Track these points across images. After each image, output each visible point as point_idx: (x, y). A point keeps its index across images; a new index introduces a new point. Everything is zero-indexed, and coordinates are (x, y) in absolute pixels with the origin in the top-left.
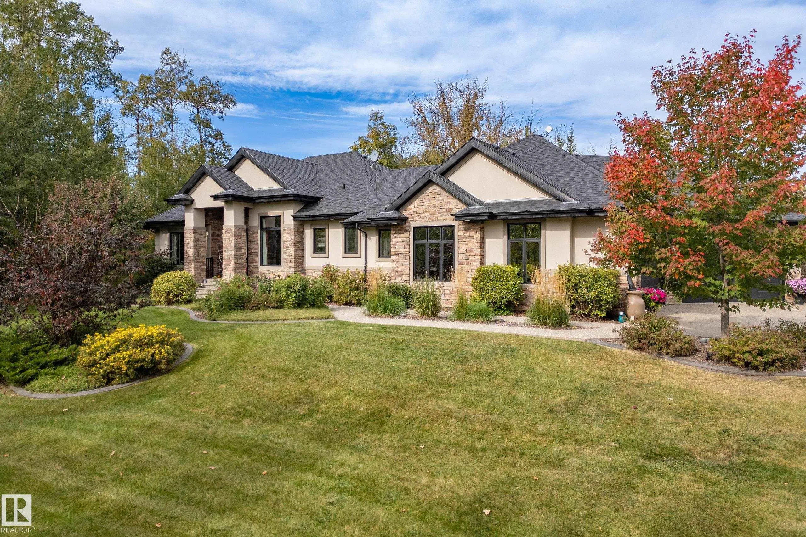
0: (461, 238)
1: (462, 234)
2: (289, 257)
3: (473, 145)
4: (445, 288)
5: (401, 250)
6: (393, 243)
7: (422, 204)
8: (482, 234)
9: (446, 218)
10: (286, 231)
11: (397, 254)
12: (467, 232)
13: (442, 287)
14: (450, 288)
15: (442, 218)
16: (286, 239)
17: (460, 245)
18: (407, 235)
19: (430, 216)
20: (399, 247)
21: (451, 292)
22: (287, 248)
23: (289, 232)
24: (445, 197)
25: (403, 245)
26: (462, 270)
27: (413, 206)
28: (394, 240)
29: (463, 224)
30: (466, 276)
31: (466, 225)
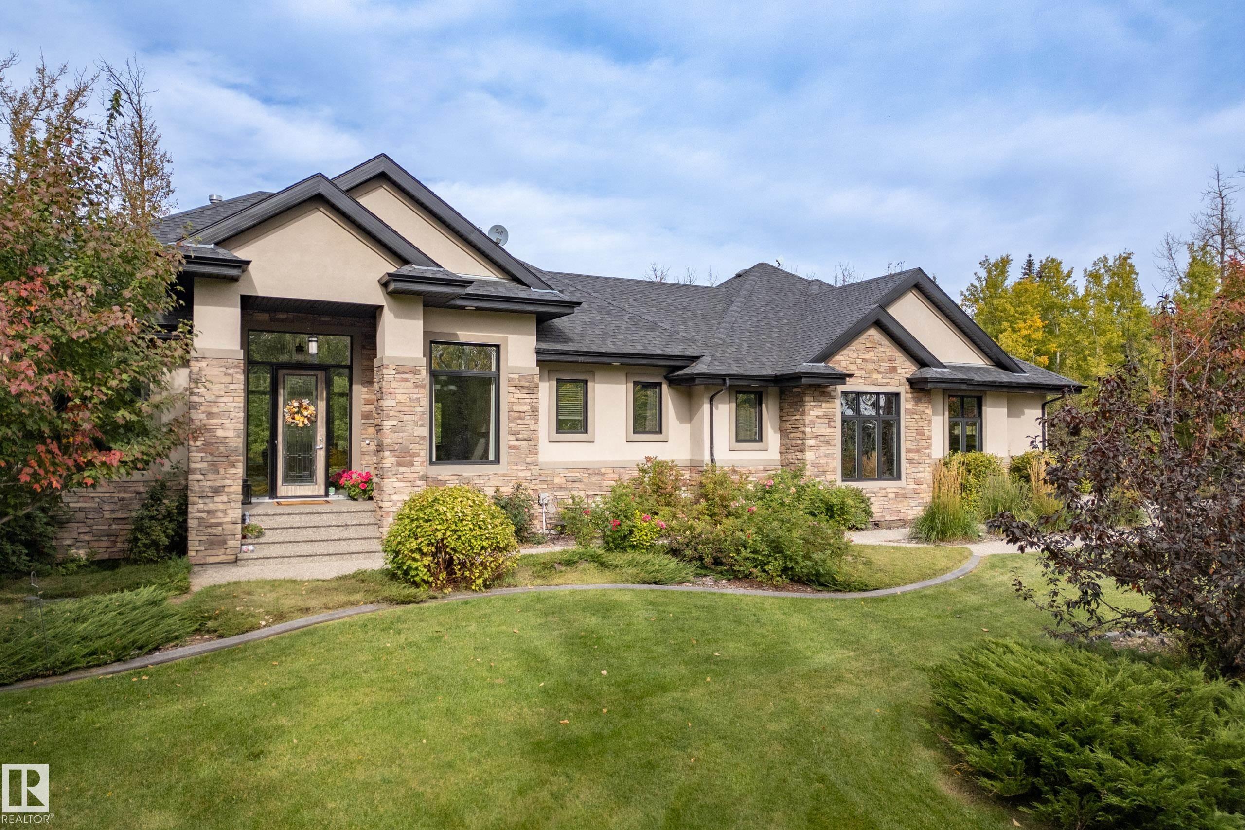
0: (909, 413)
1: (910, 406)
2: (524, 443)
3: (919, 278)
4: (888, 490)
5: (823, 430)
6: (809, 418)
7: (856, 355)
8: (933, 408)
9: (889, 380)
10: (517, 382)
11: (816, 437)
12: (916, 405)
13: (885, 489)
14: (895, 490)
15: (884, 380)
16: (516, 400)
17: (908, 424)
18: (832, 405)
19: (867, 376)
20: (820, 425)
21: (897, 495)
22: (519, 422)
23: (527, 384)
24: (888, 350)
25: (827, 421)
26: (910, 461)
27: (842, 358)
28: (812, 413)
29: (912, 393)
30: (916, 470)
31: (915, 395)
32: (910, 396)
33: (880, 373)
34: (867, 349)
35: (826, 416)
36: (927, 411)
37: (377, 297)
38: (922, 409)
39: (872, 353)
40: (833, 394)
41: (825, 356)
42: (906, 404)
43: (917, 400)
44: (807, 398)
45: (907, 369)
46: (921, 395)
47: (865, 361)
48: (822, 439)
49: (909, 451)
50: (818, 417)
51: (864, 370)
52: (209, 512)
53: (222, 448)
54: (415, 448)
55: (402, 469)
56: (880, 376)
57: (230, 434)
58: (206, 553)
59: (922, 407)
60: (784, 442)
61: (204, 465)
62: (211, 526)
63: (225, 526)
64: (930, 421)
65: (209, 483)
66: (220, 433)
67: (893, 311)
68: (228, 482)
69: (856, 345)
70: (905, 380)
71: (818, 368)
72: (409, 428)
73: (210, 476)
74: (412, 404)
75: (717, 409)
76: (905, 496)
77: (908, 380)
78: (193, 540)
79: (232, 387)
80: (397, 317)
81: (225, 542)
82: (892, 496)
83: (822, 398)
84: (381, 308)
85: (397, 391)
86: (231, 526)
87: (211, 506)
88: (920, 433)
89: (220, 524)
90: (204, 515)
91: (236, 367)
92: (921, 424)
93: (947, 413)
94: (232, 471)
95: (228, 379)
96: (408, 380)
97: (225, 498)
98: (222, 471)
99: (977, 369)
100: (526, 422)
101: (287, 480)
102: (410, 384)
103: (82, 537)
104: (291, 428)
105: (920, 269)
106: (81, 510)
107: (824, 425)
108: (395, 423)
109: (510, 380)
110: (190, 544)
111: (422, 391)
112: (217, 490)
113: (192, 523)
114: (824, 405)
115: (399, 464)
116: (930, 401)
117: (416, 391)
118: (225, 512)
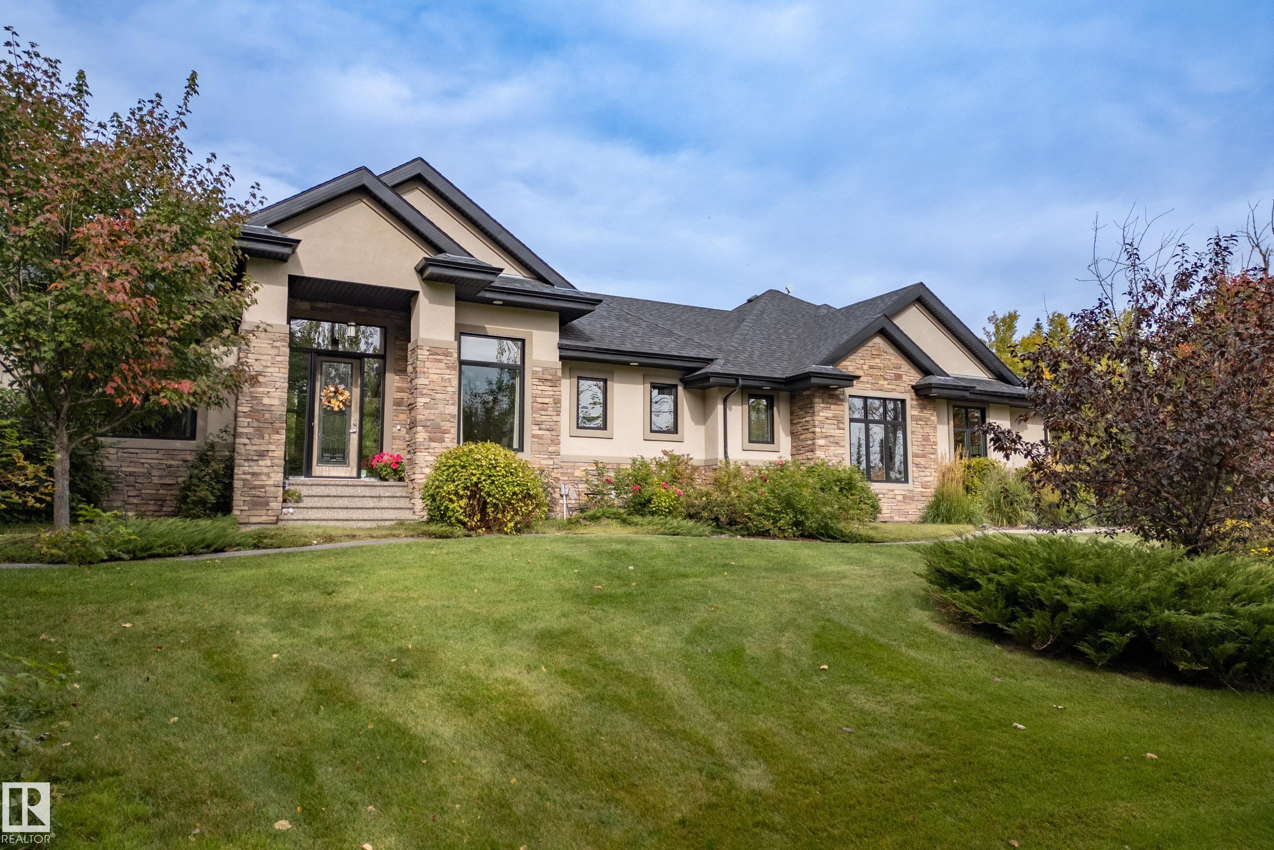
1: (915, 413)
2: (547, 433)
3: (922, 292)
4: (896, 492)
5: (832, 431)
6: (819, 418)
7: (862, 362)
8: (937, 415)
9: (894, 387)
10: (540, 375)
11: (826, 437)
12: (922, 412)
13: (893, 491)
14: (903, 493)
15: (890, 387)
16: (540, 392)
17: (914, 429)
18: (841, 408)
19: (874, 381)
20: (829, 426)
21: (905, 497)
22: (543, 413)
23: (550, 377)
24: (893, 358)
25: (836, 422)
26: (917, 465)
27: (849, 363)
28: (821, 414)
29: (917, 400)
30: (923, 474)
31: (920, 402)
32: (915, 402)
33: (886, 379)
34: (873, 356)
35: (835, 417)
36: (932, 418)
37: (413, 283)
38: (928, 416)
39: (878, 361)
40: (841, 397)
41: (834, 360)
42: (912, 410)
43: (923, 408)
44: (817, 400)
45: (912, 377)
46: (926, 402)
47: (871, 367)
48: (832, 439)
49: (915, 455)
50: (827, 418)
51: (871, 376)
52: (253, 474)
53: (267, 416)
54: (446, 425)
55: (433, 444)
56: (886, 382)
57: (276, 402)
58: (249, 513)
59: (927, 414)
60: (795, 444)
61: (251, 430)
62: (254, 488)
63: (267, 488)
64: (935, 428)
65: (254, 448)
66: (266, 401)
67: (897, 321)
68: (272, 447)
69: (862, 352)
70: (910, 388)
71: (826, 369)
72: (441, 406)
73: (256, 441)
74: (444, 384)
75: (731, 410)
76: (912, 498)
77: (913, 387)
78: (239, 500)
79: (278, 359)
80: (431, 302)
81: (267, 504)
82: (900, 498)
83: (830, 401)
84: (416, 293)
85: (431, 371)
86: (273, 489)
87: (256, 469)
88: (926, 438)
89: (263, 486)
90: (249, 477)
91: (283, 340)
92: (927, 430)
93: (952, 423)
94: (277, 437)
95: (275, 351)
96: (440, 361)
97: (268, 463)
98: (266, 436)
99: (980, 382)
100: (549, 413)
101: (321, 461)
102: (442, 365)
103: (132, 500)
104: (328, 412)
105: (922, 283)
106: (131, 474)
107: (833, 426)
108: (427, 400)
109: (534, 372)
110: (235, 503)
111: (453, 372)
112: (262, 454)
113: (237, 484)
114: (832, 407)
115: (431, 440)
116: (935, 409)
117: (448, 372)
118: (268, 475)
